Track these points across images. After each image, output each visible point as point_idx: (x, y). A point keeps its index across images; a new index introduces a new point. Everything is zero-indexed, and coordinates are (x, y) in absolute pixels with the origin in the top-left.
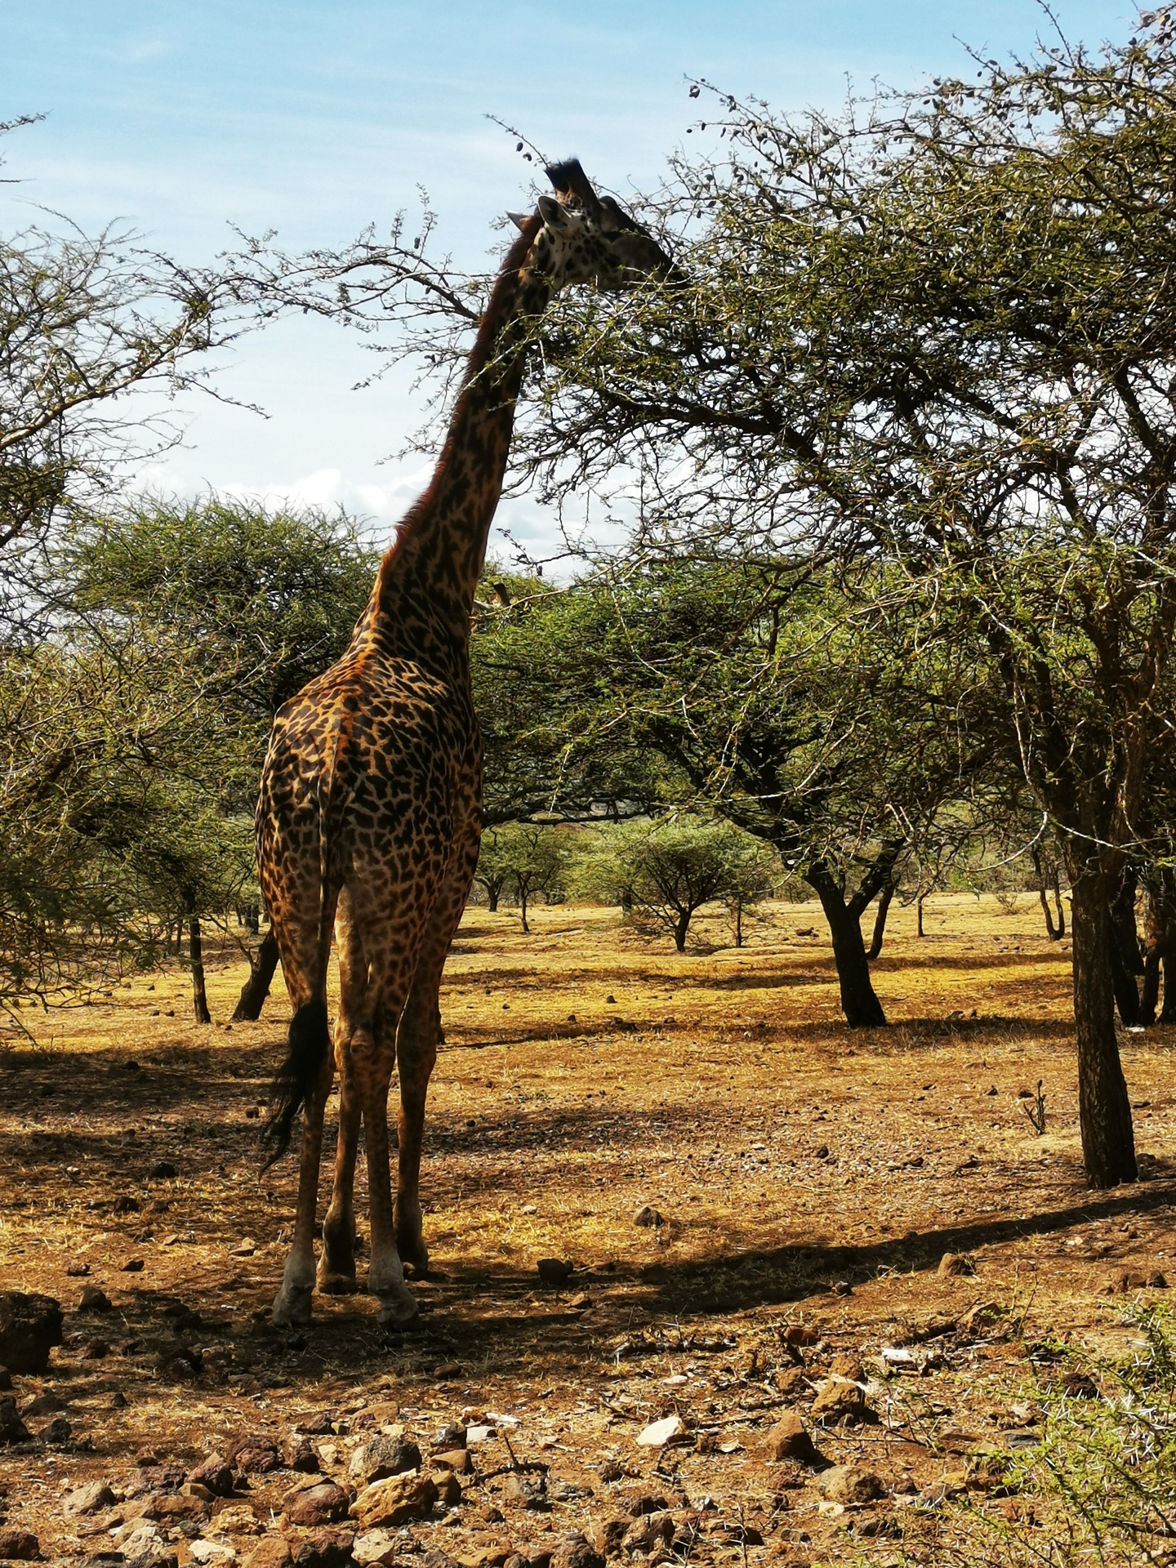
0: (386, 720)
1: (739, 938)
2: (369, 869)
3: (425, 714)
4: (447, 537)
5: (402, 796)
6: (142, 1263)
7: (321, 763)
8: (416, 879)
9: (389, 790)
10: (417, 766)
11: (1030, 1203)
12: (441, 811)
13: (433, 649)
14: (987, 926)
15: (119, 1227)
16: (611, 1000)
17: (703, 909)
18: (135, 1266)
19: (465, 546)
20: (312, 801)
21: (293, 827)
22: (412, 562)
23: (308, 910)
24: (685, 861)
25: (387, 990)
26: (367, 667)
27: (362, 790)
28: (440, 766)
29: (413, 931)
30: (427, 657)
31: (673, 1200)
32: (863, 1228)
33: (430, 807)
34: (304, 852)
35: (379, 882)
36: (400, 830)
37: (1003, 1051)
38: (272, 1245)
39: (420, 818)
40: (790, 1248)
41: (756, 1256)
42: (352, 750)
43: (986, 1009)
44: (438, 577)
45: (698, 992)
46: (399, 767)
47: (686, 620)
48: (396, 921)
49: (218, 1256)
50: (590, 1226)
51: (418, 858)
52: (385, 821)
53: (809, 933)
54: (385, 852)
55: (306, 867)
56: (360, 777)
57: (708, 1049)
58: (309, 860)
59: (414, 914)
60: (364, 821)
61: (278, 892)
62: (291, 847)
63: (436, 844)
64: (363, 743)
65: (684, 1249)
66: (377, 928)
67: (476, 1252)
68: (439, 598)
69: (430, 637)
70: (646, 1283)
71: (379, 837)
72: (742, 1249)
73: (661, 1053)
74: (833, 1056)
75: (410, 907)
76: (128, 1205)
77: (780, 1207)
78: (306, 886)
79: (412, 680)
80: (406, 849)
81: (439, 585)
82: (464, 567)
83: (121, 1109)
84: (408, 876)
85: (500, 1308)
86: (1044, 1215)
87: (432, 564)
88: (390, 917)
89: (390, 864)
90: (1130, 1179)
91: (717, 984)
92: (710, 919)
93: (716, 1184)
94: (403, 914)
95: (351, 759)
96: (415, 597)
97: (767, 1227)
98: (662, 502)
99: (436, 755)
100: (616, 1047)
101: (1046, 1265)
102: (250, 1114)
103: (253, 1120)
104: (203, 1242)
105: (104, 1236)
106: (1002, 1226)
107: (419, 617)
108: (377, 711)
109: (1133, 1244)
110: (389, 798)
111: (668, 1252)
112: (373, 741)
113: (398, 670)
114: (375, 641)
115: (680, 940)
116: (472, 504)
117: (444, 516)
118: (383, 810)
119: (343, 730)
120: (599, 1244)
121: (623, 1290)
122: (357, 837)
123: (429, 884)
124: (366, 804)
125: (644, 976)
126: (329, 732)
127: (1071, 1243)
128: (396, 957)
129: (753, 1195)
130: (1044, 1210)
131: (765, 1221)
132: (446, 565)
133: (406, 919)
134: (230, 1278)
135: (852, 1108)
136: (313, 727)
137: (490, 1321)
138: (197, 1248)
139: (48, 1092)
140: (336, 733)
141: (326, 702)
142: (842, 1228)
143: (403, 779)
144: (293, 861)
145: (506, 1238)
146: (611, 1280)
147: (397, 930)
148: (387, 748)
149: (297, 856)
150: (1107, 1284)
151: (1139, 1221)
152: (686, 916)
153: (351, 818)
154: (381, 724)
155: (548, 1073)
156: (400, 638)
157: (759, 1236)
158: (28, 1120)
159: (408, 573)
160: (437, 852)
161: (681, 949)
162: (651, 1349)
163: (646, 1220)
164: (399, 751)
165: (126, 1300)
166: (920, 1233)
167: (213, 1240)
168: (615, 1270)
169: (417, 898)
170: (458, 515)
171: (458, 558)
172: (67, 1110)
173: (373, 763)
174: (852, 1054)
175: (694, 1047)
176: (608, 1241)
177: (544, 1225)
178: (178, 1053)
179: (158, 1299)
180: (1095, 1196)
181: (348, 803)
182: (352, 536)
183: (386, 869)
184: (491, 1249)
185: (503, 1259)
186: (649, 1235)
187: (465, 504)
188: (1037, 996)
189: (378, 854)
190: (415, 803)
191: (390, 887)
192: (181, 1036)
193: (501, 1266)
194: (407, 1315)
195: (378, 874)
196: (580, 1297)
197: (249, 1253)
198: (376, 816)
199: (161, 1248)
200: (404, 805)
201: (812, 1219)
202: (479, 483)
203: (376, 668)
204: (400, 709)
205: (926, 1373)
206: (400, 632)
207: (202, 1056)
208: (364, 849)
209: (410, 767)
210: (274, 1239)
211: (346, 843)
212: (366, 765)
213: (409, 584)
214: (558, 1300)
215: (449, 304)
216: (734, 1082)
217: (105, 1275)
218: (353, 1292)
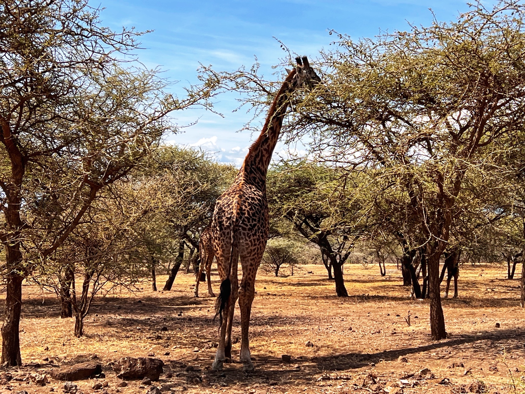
0: (249, 201)
1: (293, 273)
2: (245, 242)
3: (259, 200)
4: (262, 152)
5: (254, 223)
6: (169, 353)
7: (232, 213)
8: (257, 246)
9: (251, 221)
10: (258, 214)
11: (416, 344)
12: (264, 227)
13: (258, 183)
14: (360, 272)
15: (159, 344)
16: (265, 288)
17: (283, 265)
18: (167, 354)
19: (267, 156)
20: (229, 223)
21: (224, 230)
22: (253, 159)
23: (226, 254)
24: (279, 251)
25: (248, 277)
26: (243, 187)
27: (244, 221)
28: (263, 215)
29: (256, 260)
30: (257, 185)
31: (314, 340)
32: (370, 349)
33: (261, 226)
34: (227, 237)
35: (247, 246)
36: (253, 232)
37: (386, 304)
38: (203, 349)
39: (259, 229)
40: (351, 354)
41: (342, 356)
42: (241, 209)
43: (371, 294)
44: (259, 163)
45: (289, 287)
46: (254, 215)
47: (298, 182)
48: (251, 257)
49: (189, 352)
50: (293, 346)
51: (258, 240)
52: (249, 229)
53: (311, 272)
54: (249, 238)
55: (227, 242)
56: (243, 217)
57: (301, 301)
58: (228, 240)
59: (256, 255)
60: (244, 229)
61: (218, 248)
62: (223, 236)
63: (262, 236)
64: (244, 208)
65: (322, 353)
66: (246, 259)
67: (262, 352)
68: (259, 169)
69: (257, 180)
70: (313, 362)
71: (248, 234)
72: (337, 354)
73: (288, 302)
74: (337, 304)
75: (255, 254)
76: (159, 338)
77: (345, 343)
78: (227, 247)
79: (255, 191)
80: (255, 237)
81: (259, 166)
82: (266, 161)
83: (142, 313)
84: (255, 245)
85: (275, 368)
86: (422, 347)
87: (258, 160)
88: (250, 256)
89: (251, 241)
90: (445, 338)
91: (294, 285)
92: (285, 268)
93: (324, 337)
94: (253, 255)
95: (241, 212)
96: (253, 168)
97: (343, 348)
98: (315, 146)
99: (262, 212)
100: (275, 300)
101: (427, 360)
102: (179, 315)
103: (180, 317)
104: (184, 348)
105: (155, 346)
106: (410, 349)
107: (255, 174)
108: (247, 199)
109: (450, 355)
110: (251, 223)
111: (317, 354)
112: (246, 207)
113: (251, 188)
114: (244, 180)
115: (277, 273)
116: (269, 144)
117: (262, 147)
118: (249, 226)
119: (238, 204)
120: (296, 351)
121: (307, 364)
122: (242, 233)
123: (261, 247)
124: (245, 224)
125: (273, 282)
126: (234, 205)
127: (432, 355)
128: (251, 267)
129: (336, 339)
130: (421, 346)
131: (342, 347)
132: (261, 160)
133: (254, 257)
134: (195, 358)
135: (351, 318)
136: (229, 203)
137: (273, 371)
138: (182, 350)
139: (120, 308)
140: (236, 204)
141: (232, 196)
142: (365, 349)
143: (255, 218)
144: (223, 240)
145: (270, 349)
146: (302, 361)
147: (251, 260)
148: (250, 209)
149: (225, 238)
150: (449, 366)
151: (450, 349)
152: (278, 267)
153: (240, 228)
154: (248, 202)
155: (258, 307)
156: (250, 179)
157: (342, 350)
158: (117, 315)
159: (252, 162)
160: (263, 238)
161: (277, 276)
162: (329, 379)
163: (309, 345)
164: (253, 210)
165: (168, 363)
166: (387, 351)
167: (186, 348)
168: (303, 359)
169: (257, 251)
170: (266, 147)
171: (264, 159)
172: (127, 313)
173: (247, 213)
174: (342, 304)
175: (297, 301)
176: (298, 350)
177: (279, 346)
178: (149, 299)
179: (176, 363)
180: (436, 342)
181: (240, 224)
182: (202, 156)
183: (250, 243)
184: (266, 352)
185: (270, 354)
186: (310, 349)
187: (268, 144)
188: (385, 291)
189: (247, 238)
190: (258, 225)
191: (250, 248)
192: (149, 295)
193: (270, 356)
194: (251, 369)
195: (247, 244)
196: (296, 365)
197: (197, 351)
198: (247, 228)
199: (172, 349)
200: (255, 225)
201: (355, 346)
202: (272, 139)
203: (245, 187)
204: (253, 199)
205: (413, 387)
206: (250, 178)
207: (156, 299)
208: (244, 237)
209: (256, 215)
210: (203, 348)
211: (239, 235)
212: (245, 214)
213: (252, 165)
214: (290, 366)
215: (261, 88)
216: (312, 310)
217: (159, 356)
218: (231, 363)
